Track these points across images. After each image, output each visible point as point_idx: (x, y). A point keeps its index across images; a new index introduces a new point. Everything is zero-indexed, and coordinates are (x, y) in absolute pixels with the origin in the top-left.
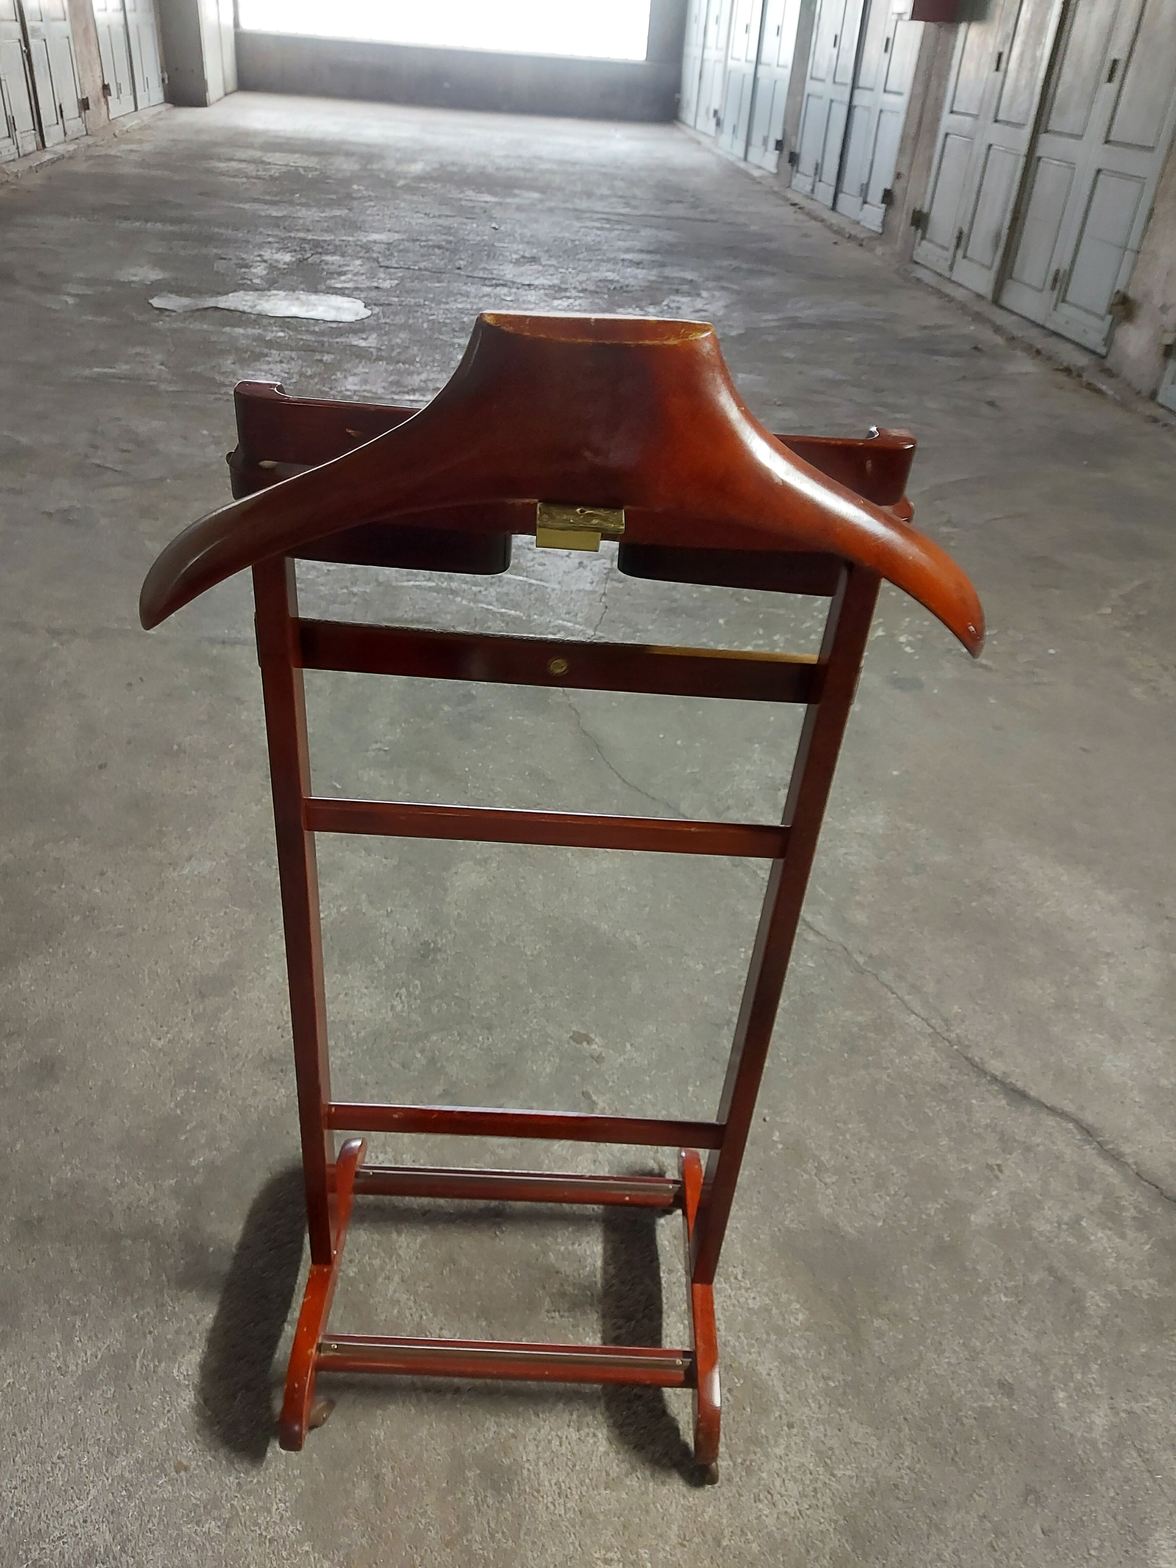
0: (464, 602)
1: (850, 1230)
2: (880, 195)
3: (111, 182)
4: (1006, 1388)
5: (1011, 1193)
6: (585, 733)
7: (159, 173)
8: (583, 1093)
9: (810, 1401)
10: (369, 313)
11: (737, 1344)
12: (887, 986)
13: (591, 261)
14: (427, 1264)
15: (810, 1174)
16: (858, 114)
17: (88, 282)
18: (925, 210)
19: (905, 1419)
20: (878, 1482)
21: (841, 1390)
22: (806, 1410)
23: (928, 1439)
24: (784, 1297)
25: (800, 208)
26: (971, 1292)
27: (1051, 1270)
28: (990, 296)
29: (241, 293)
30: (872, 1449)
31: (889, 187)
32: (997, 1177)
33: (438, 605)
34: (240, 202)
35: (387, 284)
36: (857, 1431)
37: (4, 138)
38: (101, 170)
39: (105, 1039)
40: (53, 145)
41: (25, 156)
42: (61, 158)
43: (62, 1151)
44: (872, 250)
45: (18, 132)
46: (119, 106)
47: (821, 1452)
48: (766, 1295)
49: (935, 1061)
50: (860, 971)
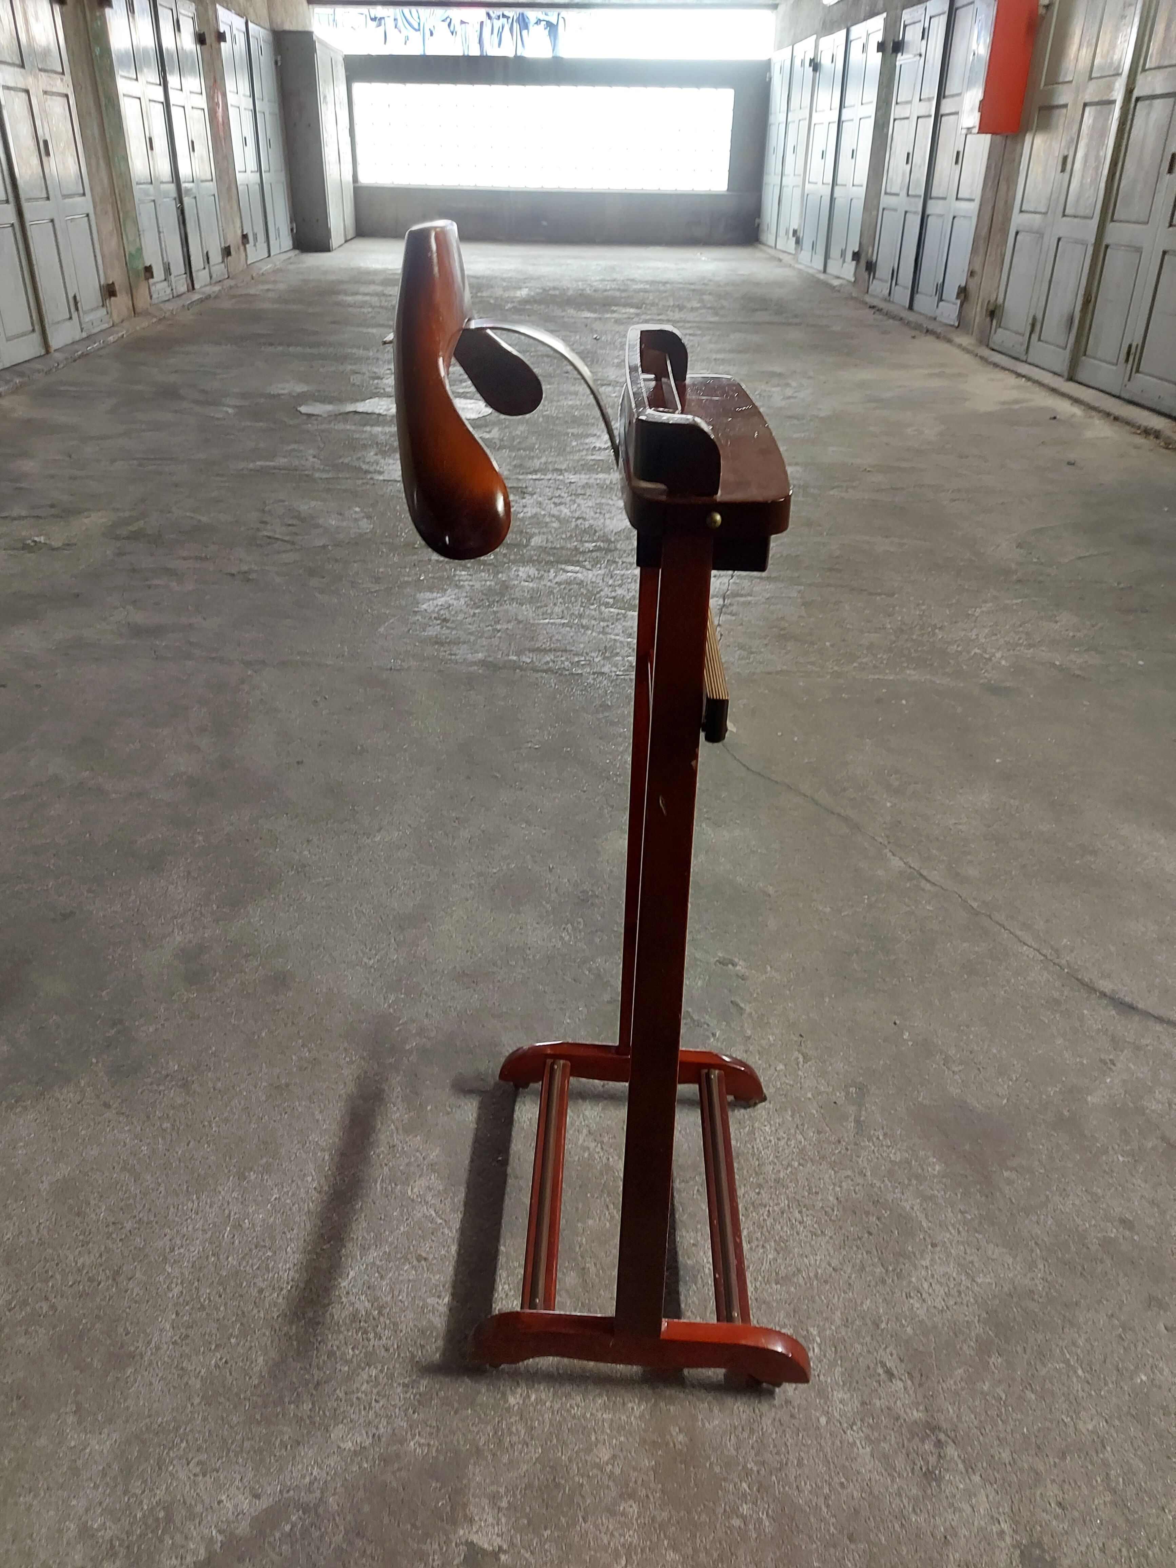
0: (595, 634)
1: (977, 1105)
2: (955, 292)
3: (257, 316)
4: (1126, 1223)
5: (1124, 1081)
7: (294, 307)
8: (732, 1002)
9: (950, 1228)
10: (490, 411)
11: (882, 1186)
12: (1000, 925)
15: (939, 1065)
16: (931, 222)
17: (244, 396)
18: (1000, 301)
19: (1036, 1243)
20: (1015, 1288)
21: (977, 1221)
22: (947, 1235)
23: (1058, 1258)
24: (922, 1153)
25: (878, 310)
26: (1091, 1153)
27: (1163, 1138)
28: (1066, 374)
29: (377, 399)
30: (1009, 1265)
31: (963, 285)
32: (1110, 1069)
34: (368, 327)
36: (993, 1251)
37: (161, 282)
38: (244, 306)
39: (325, 959)
40: (201, 287)
41: (178, 296)
42: (208, 297)
43: (300, 1038)
44: (950, 341)
45: (172, 276)
46: (255, 253)
47: (963, 1265)
48: (906, 1151)
49: (1048, 981)
50: (975, 913)
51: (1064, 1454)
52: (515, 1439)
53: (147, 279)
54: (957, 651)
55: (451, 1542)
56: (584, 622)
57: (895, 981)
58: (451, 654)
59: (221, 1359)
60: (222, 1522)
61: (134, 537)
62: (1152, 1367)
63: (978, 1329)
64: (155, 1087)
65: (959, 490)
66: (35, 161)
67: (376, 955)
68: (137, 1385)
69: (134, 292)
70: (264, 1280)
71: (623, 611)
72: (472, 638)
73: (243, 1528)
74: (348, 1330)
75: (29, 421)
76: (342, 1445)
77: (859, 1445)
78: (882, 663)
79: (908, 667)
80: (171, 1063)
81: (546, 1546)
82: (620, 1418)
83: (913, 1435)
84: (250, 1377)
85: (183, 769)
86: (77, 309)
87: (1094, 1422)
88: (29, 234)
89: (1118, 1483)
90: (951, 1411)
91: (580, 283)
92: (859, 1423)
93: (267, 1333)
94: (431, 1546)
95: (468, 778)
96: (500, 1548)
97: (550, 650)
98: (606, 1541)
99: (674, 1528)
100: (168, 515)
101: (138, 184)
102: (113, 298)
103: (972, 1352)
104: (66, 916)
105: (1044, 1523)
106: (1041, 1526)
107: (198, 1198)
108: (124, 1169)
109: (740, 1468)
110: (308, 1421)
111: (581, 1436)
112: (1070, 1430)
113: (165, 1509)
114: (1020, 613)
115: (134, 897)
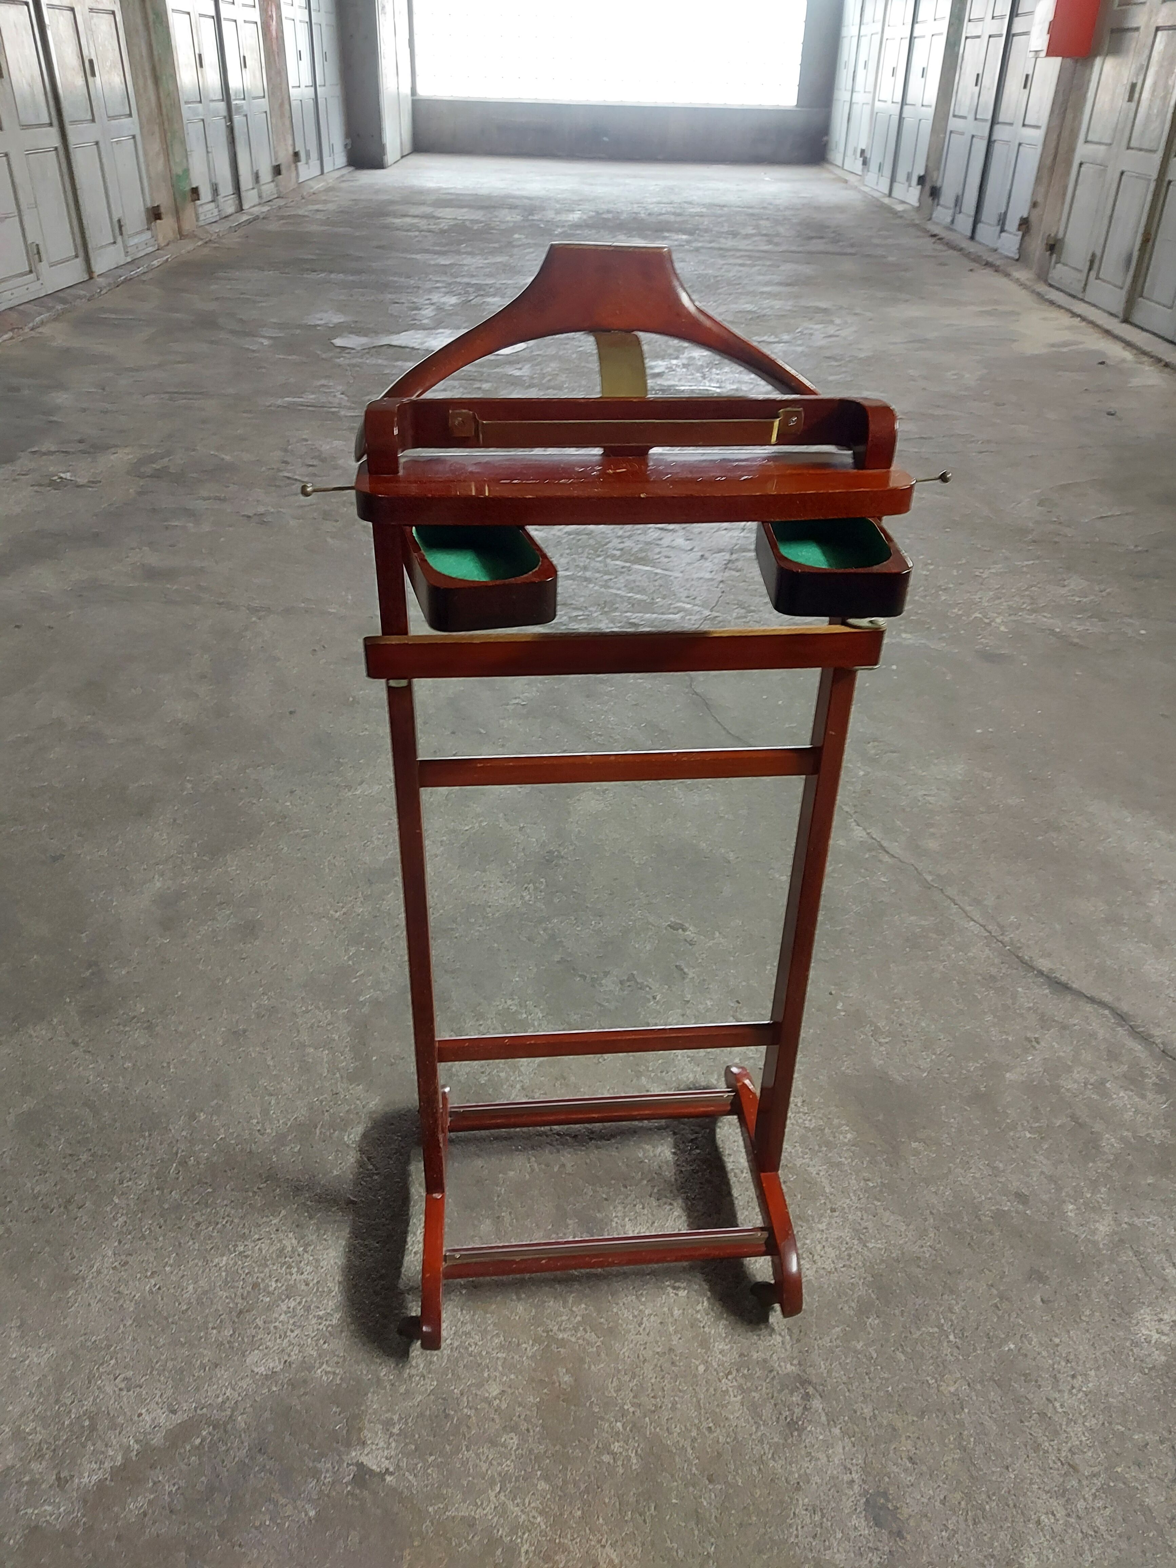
0: (597, 588)
1: (898, 1077)
2: (1016, 223)
4: (1021, 1197)
5: (1045, 1059)
6: (697, 694)
7: (341, 230)
8: (676, 966)
9: (851, 1195)
12: (950, 899)
13: (730, 294)
14: (542, 1079)
15: (866, 1035)
16: (997, 148)
17: (281, 326)
18: (1060, 235)
19: (932, 1213)
20: (903, 1254)
21: (879, 1189)
22: (848, 1201)
23: (949, 1228)
24: (836, 1121)
25: (939, 239)
26: (1000, 1128)
27: (1073, 1117)
28: (1121, 315)
29: (411, 332)
30: (901, 1232)
31: (1025, 216)
32: (1033, 1047)
33: (573, 589)
34: (413, 253)
36: (889, 1218)
37: (208, 203)
38: (291, 228)
39: (294, 910)
40: (249, 208)
41: (225, 217)
42: (256, 218)
43: (261, 986)
44: (1007, 275)
45: (220, 197)
46: (307, 171)
47: (857, 1231)
48: (821, 1119)
49: (989, 958)
50: (928, 886)
51: (923, 1412)
52: (414, 1372)
53: (194, 200)
54: (957, 614)
55: (344, 1461)
56: (588, 574)
57: (838, 952)
59: (155, 1285)
60: (140, 1433)
61: (157, 475)
62: (1022, 1336)
63: (861, 1291)
64: (121, 1028)
65: (989, 441)
66: (80, 81)
67: (343, 907)
68: (77, 1305)
69: (180, 215)
70: (202, 1215)
71: (628, 564)
73: (158, 1440)
74: (274, 1264)
75: (67, 350)
76: (256, 1370)
77: (731, 1393)
79: (906, 632)
80: (138, 1005)
81: (429, 1471)
82: (513, 1358)
83: (783, 1387)
84: (180, 1304)
85: (180, 715)
86: (121, 234)
87: (957, 1385)
88: (72, 157)
89: (969, 1443)
90: (823, 1366)
91: (635, 206)
92: (734, 1373)
93: (200, 1264)
94: (325, 1465)
95: (453, 733)
96: (387, 1469)
98: (484, 1469)
99: (548, 1461)
100: (193, 453)
101: (186, 102)
102: (158, 221)
103: (852, 1313)
104: (55, 859)
105: (892, 1475)
106: (889, 1478)
107: (150, 1135)
108: (85, 1104)
109: (617, 1409)
110: (227, 1346)
111: (475, 1372)
112: (932, 1391)
113: (89, 1418)
114: (1029, 576)
115: (120, 842)
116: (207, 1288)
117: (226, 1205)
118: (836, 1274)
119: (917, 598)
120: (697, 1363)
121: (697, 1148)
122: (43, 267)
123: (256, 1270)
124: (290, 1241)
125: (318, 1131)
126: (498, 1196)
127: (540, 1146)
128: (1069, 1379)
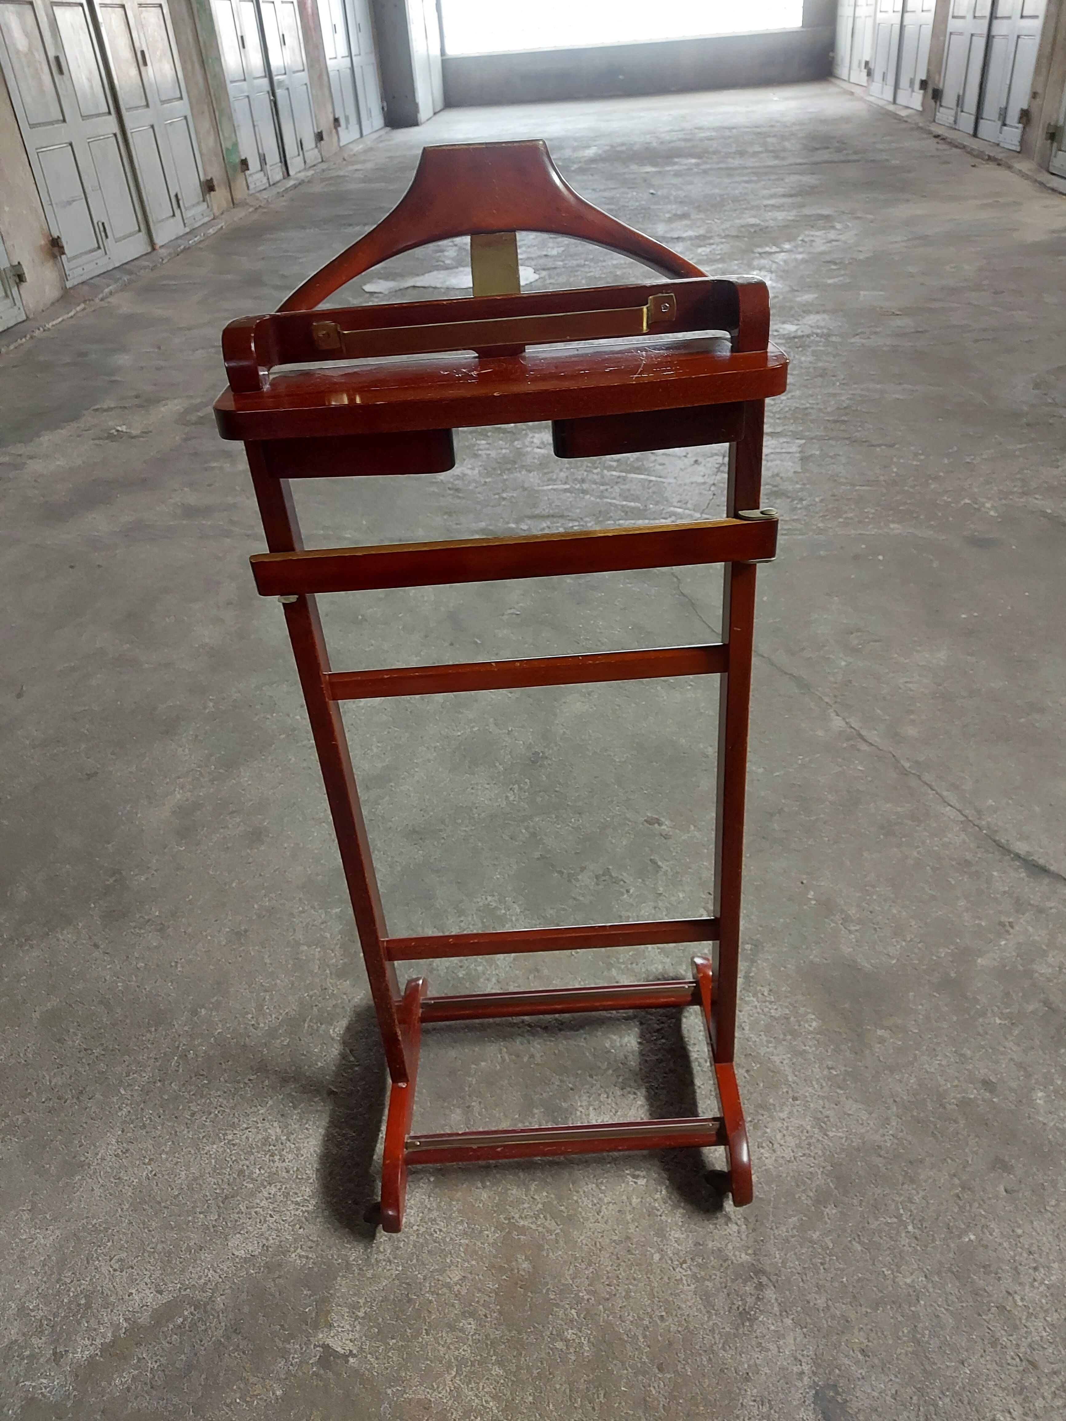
0: (592, 499)
1: (866, 965)
2: (1018, 115)
3: (340, 198)
4: (988, 1085)
5: (1019, 943)
6: (684, 595)
7: (377, 186)
8: (651, 860)
9: (814, 1083)
10: (537, 276)
11: (757, 1040)
12: (928, 785)
13: (735, 210)
14: (517, 972)
15: (836, 923)
16: (996, 43)
18: (1060, 123)
19: (895, 1101)
20: (864, 1143)
21: (841, 1077)
22: (810, 1089)
23: (912, 1116)
24: (802, 1010)
25: (943, 139)
26: (969, 1015)
27: (1046, 1003)
29: (435, 273)
30: (863, 1120)
31: (1026, 107)
32: (1007, 931)
33: (571, 502)
35: (554, 252)
36: (851, 1107)
37: (257, 172)
38: (332, 189)
39: (298, 816)
40: (296, 173)
41: (274, 184)
42: (301, 183)
43: (264, 889)
44: (1010, 168)
45: (268, 166)
46: (348, 135)
47: (819, 1119)
48: (787, 1007)
49: (964, 842)
50: (906, 773)
51: (877, 1304)
52: (381, 1257)
53: (243, 171)
54: (946, 502)
55: (311, 1343)
56: (585, 486)
57: (811, 841)
58: (457, 524)
59: (151, 1172)
60: (129, 1311)
61: (201, 422)
62: (983, 1227)
63: (820, 1180)
64: (137, 930)
65: (985, 330)
66: (134, 72)
68: (81, 1190)
69: (232, 185)
70: (198, 1105)
71: (624, 474)
72: (479, 507)
73: (144, 1319)
74: (259, 1152)
75: (131, 316)
76: (236, 1253)
77: (685, 1282)
78: (867, 517)
79: (893, 522)
80: (153, 909)
81: (390, 1354)
82: (475, 1244)
83: (737, 1276)
84: (173, 1189)
85: (207, 640)
86: (179, 206)
87: (913, 1277)
88: (131, 141)
89: (924, 1336)
90: (778, 1256)
91: (648, 136)
92: (689, 1262)
93: (192, 1152)
94: (293, 1346)
95: (452, 644)
96: (351, 1351)
97: (548, 516)
98: (442, 1353)
99: (503, 1346)
101: (232, 82)
102: (212, 193)
103: (810, 1202)
104: (90, 776)
105: (843, 1368)
106: (840, 1370)
107: (156, 1030)
108: (101, 1002)
109: (573, 1296)
110: (212, 1230)
111: (438, 1258)
112: (888, 1282)
113: (86, 1297)
114: (1021, 459)
115: (147, 759)
116: (197, 1174)
117: (219, 1096)
118: (795, 1163)
119: (906, 488)
120: (653, 1251)
121: (663, 1038)
122: (109, 243)
123: (242, 1157)
124: (275, 1131)
125: (306, 1025)
126: (470, 1087)
127: (512, 1036)
128: (1031, 1271)
